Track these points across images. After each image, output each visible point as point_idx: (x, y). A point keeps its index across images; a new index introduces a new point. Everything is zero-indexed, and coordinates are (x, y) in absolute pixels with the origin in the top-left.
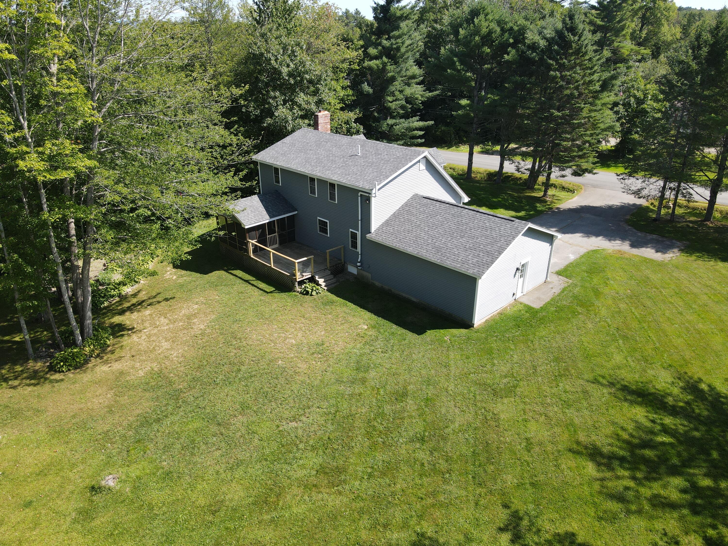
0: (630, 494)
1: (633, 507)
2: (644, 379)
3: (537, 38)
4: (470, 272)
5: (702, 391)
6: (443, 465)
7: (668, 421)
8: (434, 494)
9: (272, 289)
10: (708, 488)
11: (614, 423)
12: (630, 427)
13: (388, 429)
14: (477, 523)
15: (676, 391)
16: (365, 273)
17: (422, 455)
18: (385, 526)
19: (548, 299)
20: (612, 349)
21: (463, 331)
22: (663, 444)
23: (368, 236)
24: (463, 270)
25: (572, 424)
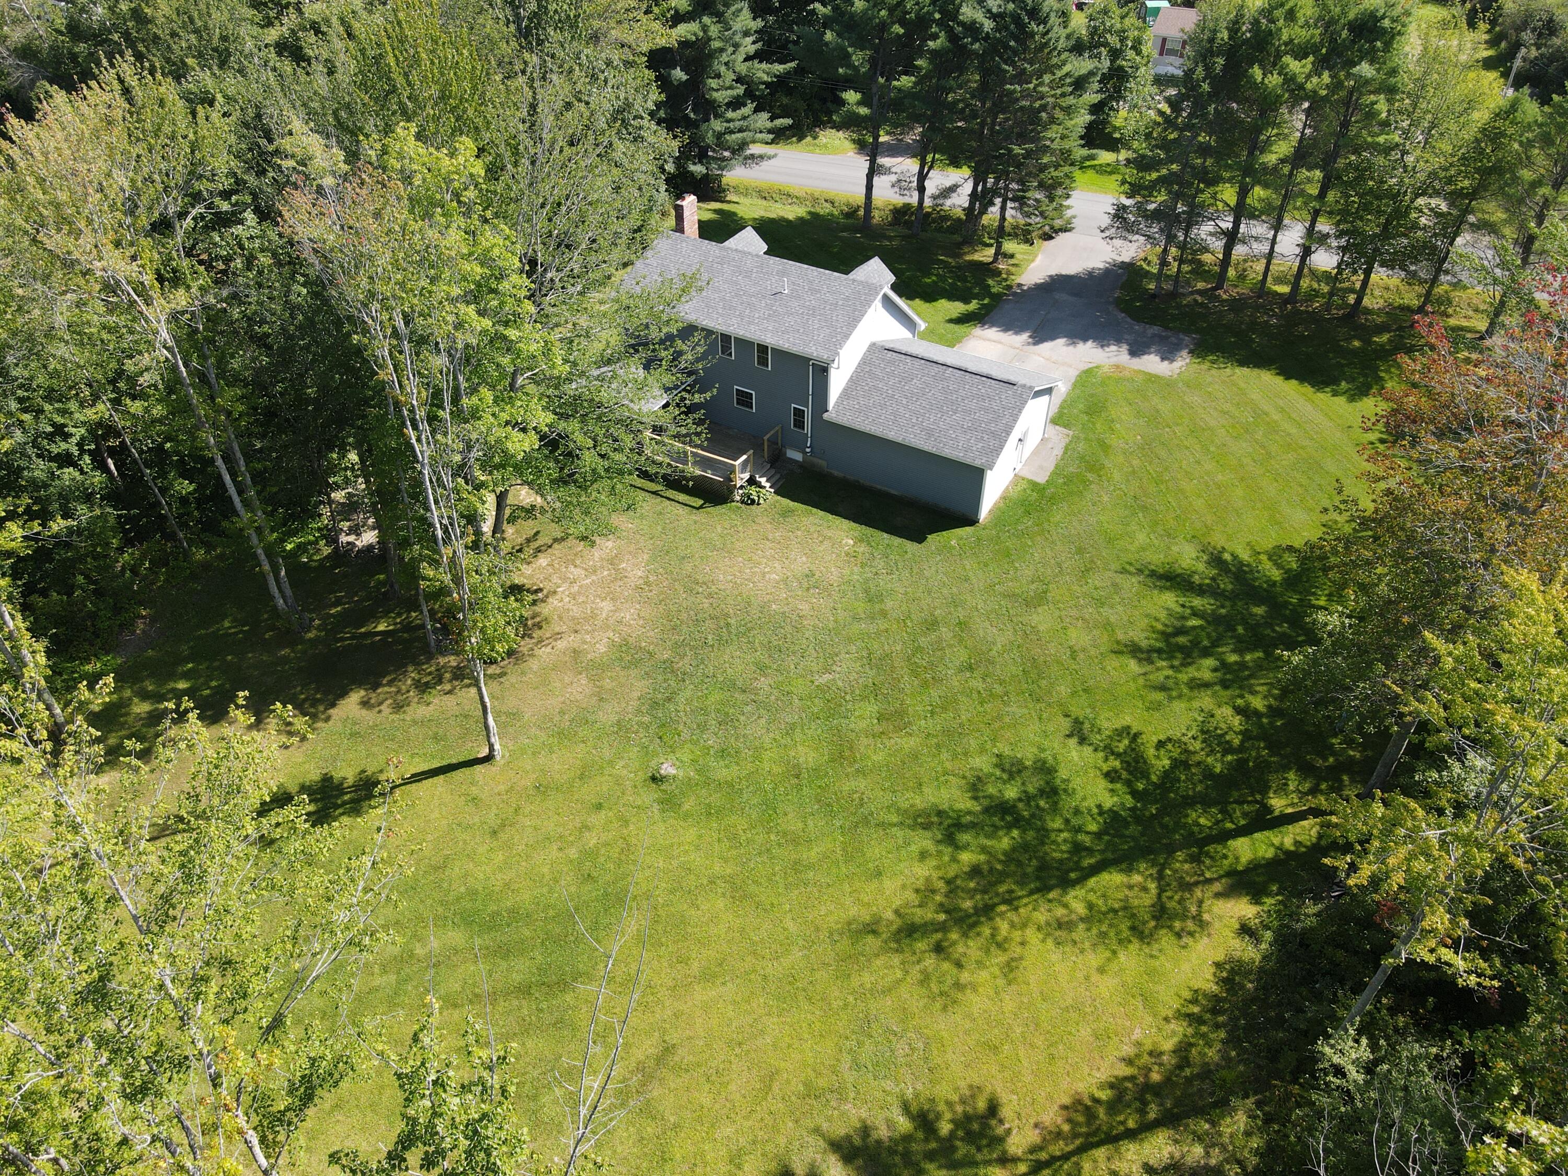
0: (1170, 683)
1: (1174, 694)
2: (1170, 559)
3: (979, 16)
4: (977, 463)
5: (1225, 562)
6: (998, 689)
7: (1197, 602)
8: (999, 717)
9: (701, 502)
10: (1236, 663)
11: (1147, 616)
12: (1163, 615)
13: (931, 663)
14: (1045, 734)
15: (1201, 567)
16: (816, 460)
17: (978, 684)
18: (966, 754)
19: (1052, 468)
20: (1134, 527)
21: (968, 529)
22: (1194, 628)
23: (825, 416)
24: (968, 461)
25: (1109, 623)
